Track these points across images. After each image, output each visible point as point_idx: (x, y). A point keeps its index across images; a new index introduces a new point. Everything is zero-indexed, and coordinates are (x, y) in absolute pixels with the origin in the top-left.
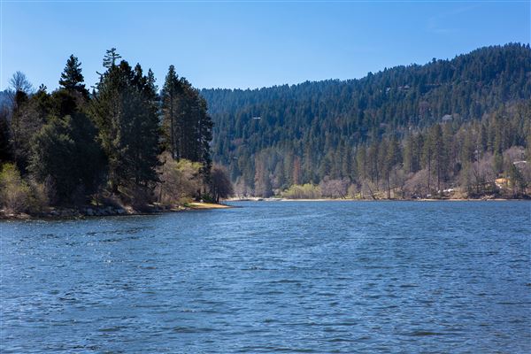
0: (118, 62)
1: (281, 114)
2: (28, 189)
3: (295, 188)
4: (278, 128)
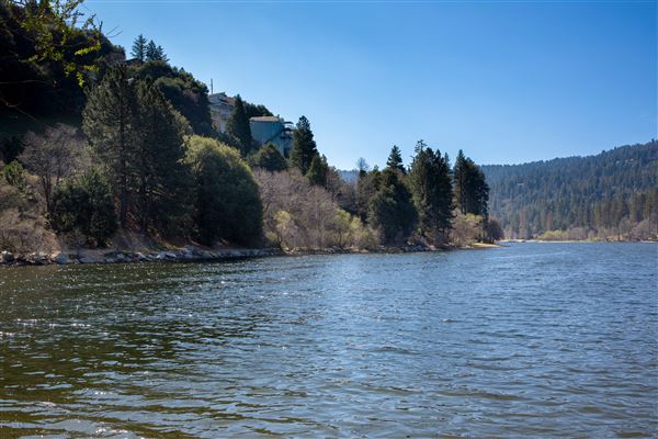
1: (538, 181)
2: (367, 234)
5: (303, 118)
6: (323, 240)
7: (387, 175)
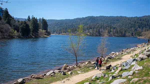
0: (33, 17)
1: (62, 23)
2: (18, 34)
3: (63, 33)
4: (61, 25)
5: (6, 8)
6: (8, 35)
7: (24, 22)
